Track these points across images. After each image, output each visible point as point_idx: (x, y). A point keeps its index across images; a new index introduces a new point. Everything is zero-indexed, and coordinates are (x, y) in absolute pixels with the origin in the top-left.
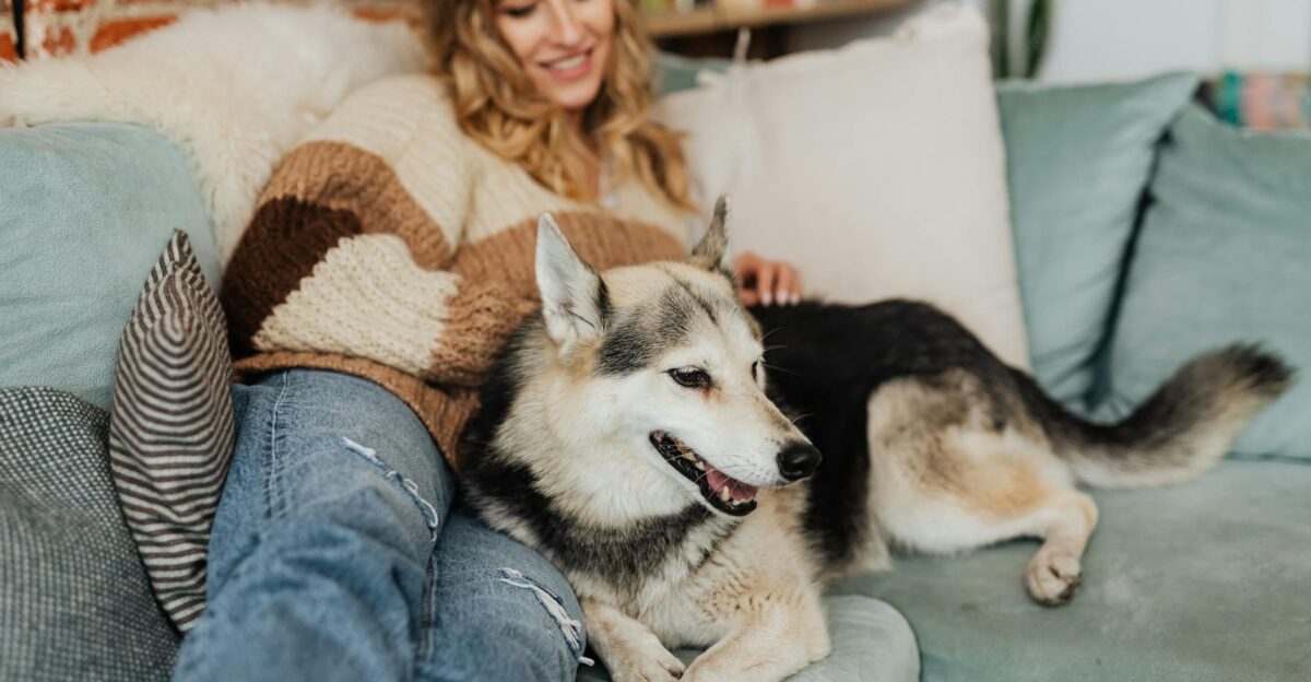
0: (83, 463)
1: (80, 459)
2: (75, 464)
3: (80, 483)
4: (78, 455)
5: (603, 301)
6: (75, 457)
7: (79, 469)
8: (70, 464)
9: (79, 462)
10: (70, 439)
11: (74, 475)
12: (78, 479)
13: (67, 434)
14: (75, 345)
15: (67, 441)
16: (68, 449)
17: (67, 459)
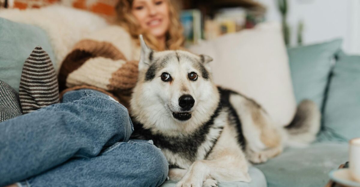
0: (7, 99)
1: (6, 98)
2: (4, 99)
3: (5, 104)
4: (6, 97)
5: (151, 57)
6: (5, 97)
7: (5, 101)
8: (3, 99)
9: (5, 99)
10: (4, 93)
11: (3, 102)
12: (4, 103)
13: (3, 91)
14: (9, 73)
15: (3, 93)
16: (3, 95)
17: (2, 98)
